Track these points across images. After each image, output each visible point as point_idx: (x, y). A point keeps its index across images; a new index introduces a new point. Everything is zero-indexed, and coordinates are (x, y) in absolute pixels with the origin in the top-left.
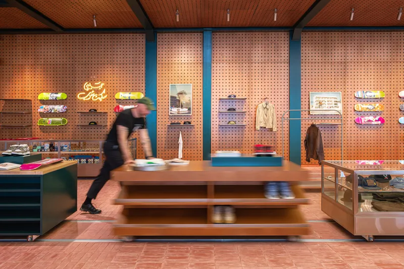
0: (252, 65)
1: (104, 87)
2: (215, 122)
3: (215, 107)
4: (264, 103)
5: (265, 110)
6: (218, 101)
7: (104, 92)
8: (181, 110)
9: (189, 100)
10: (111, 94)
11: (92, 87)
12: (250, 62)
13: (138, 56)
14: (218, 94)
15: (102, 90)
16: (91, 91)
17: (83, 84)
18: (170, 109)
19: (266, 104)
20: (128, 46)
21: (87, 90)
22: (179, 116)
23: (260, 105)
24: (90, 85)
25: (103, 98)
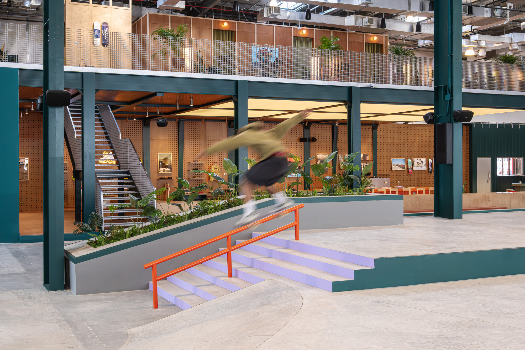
0: (206, 142)
3: (185, 167)
4: (215, 166)
5: (215, 169)
6: (187, 164)
8: (165, 169)
9: (171, 164)
12: (205, 140)
13: (138, 135)
14: (187, 160)
19: (216, 166)
20: (131, 128)
22: (164, 173)
23: (213, 167)
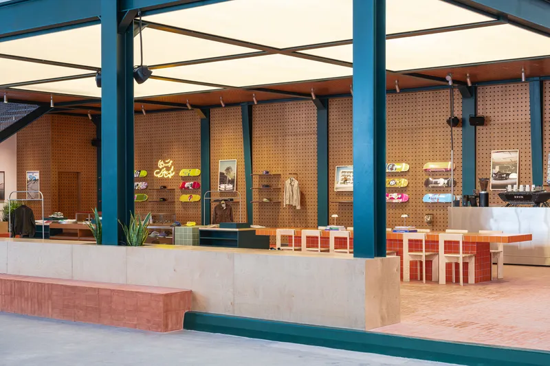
0: (285, 138)
1: (172, 164)
2: (256, 196)
4: (290, 179)
6: (258, 177)
7: (172, 169)
8: (227, 186)
9: (234, 176)
10: (177, 170)
11: (164, 165)
12: (284, 135)
14: (258, 170)
15: (171, 167)
16: (163, 168)
17: (158, 161)
18: (219, 185)
21: (161, 167)
22: (225, 193)
23: (287, 182)
24: (162, 162)
25: (172, 175)
